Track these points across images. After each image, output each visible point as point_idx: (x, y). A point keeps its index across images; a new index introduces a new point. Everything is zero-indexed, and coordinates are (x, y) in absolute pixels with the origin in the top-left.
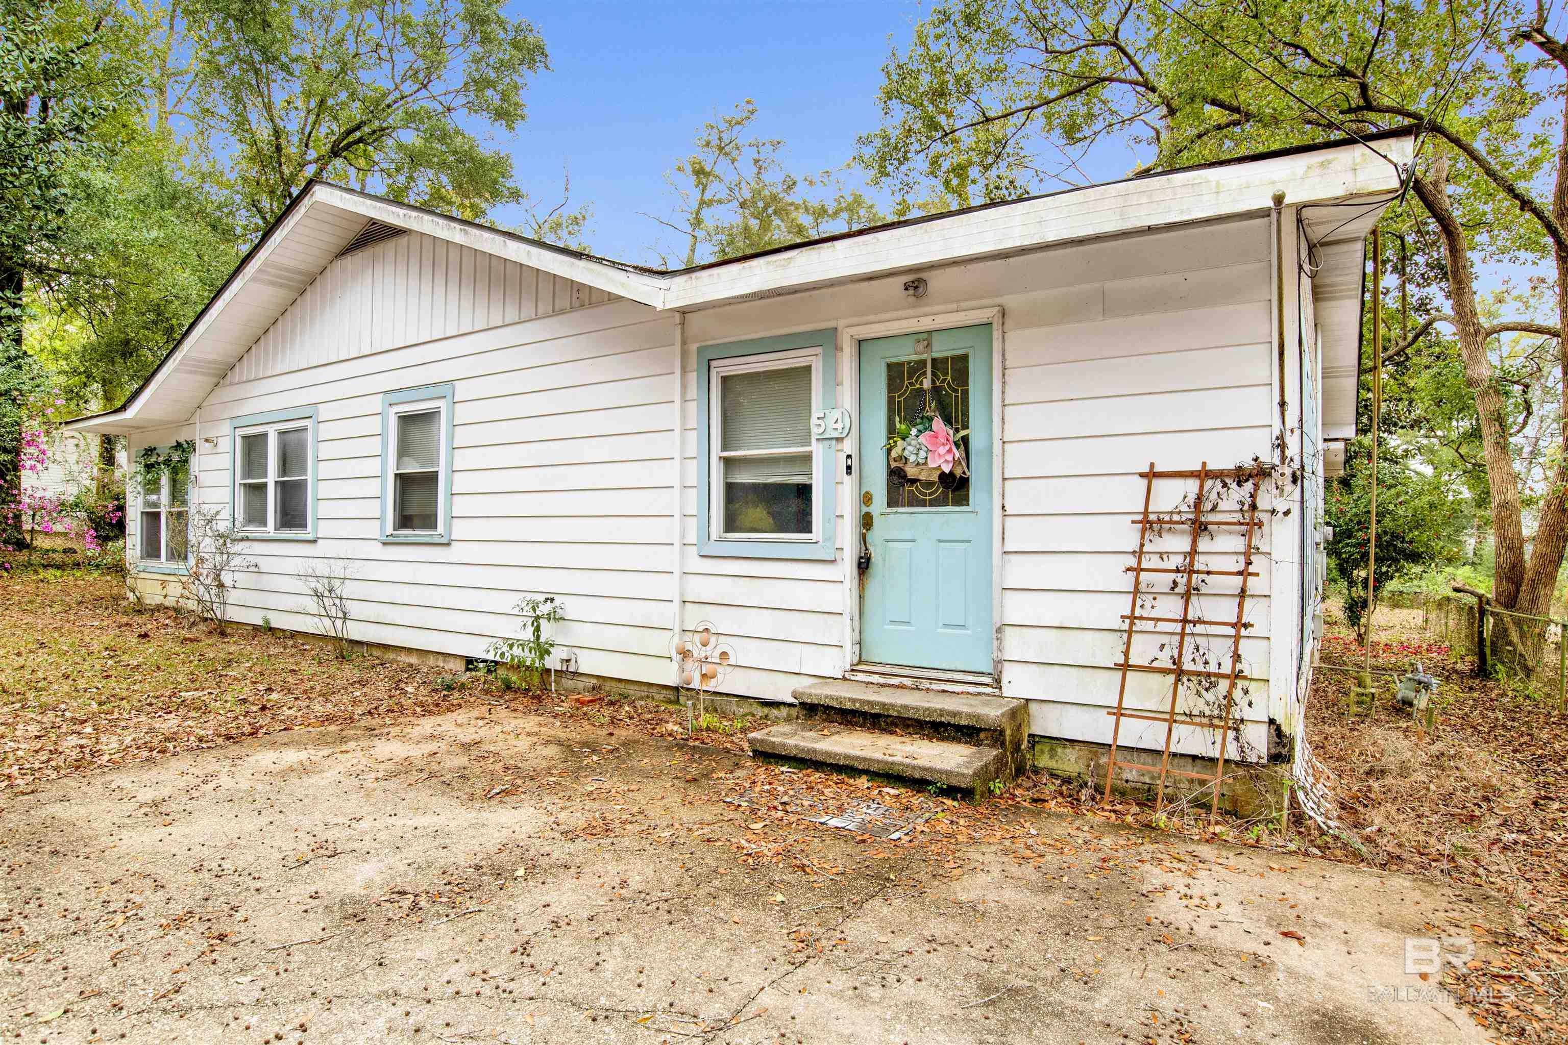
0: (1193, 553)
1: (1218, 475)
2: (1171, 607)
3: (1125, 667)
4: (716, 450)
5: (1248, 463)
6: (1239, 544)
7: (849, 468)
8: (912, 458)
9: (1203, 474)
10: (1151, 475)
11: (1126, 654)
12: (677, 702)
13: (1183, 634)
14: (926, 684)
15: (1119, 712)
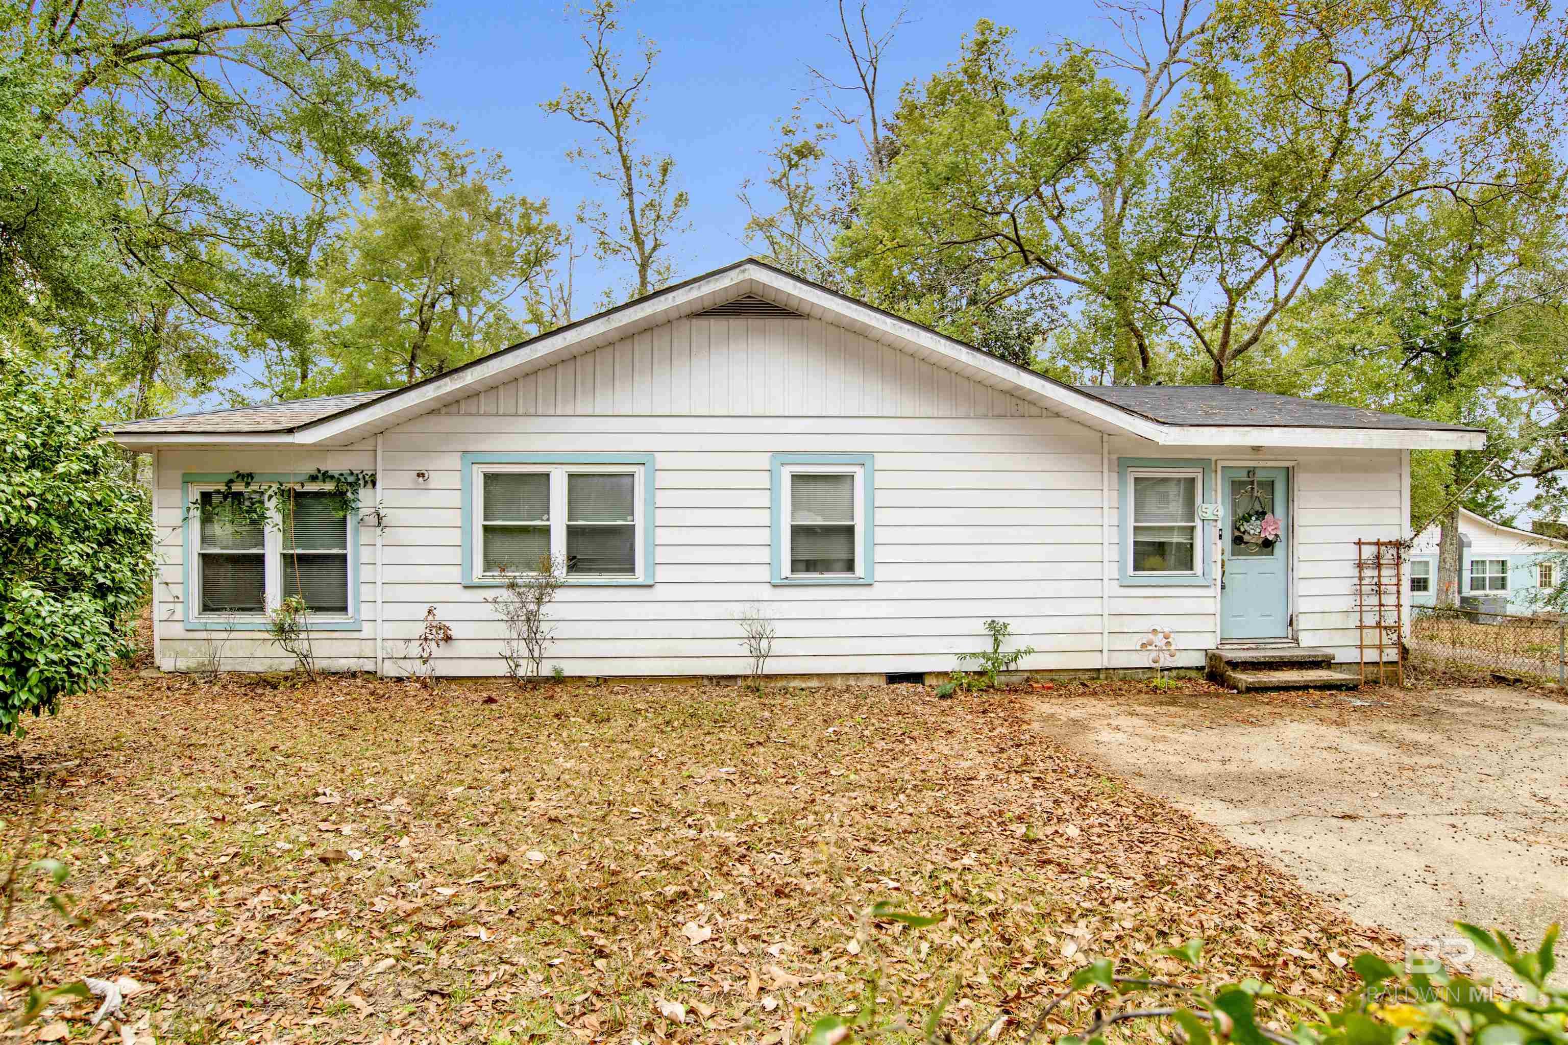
0: (1379, 576)
1: (1384, 544)
2: (1374, 600)
3: (1361, 627)
4: (1131, 523)
5: (1394, 540)
6: (1394, 572)
7: (1220, 536)
8: (1252, 532)
9: (1378, 544)
10: (1359, 543)
11: (1361, 621)
12: (1098, 678)
13: (1380, 611)
14: (1263, 646)
15: (1361, 647)
